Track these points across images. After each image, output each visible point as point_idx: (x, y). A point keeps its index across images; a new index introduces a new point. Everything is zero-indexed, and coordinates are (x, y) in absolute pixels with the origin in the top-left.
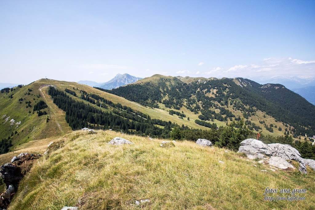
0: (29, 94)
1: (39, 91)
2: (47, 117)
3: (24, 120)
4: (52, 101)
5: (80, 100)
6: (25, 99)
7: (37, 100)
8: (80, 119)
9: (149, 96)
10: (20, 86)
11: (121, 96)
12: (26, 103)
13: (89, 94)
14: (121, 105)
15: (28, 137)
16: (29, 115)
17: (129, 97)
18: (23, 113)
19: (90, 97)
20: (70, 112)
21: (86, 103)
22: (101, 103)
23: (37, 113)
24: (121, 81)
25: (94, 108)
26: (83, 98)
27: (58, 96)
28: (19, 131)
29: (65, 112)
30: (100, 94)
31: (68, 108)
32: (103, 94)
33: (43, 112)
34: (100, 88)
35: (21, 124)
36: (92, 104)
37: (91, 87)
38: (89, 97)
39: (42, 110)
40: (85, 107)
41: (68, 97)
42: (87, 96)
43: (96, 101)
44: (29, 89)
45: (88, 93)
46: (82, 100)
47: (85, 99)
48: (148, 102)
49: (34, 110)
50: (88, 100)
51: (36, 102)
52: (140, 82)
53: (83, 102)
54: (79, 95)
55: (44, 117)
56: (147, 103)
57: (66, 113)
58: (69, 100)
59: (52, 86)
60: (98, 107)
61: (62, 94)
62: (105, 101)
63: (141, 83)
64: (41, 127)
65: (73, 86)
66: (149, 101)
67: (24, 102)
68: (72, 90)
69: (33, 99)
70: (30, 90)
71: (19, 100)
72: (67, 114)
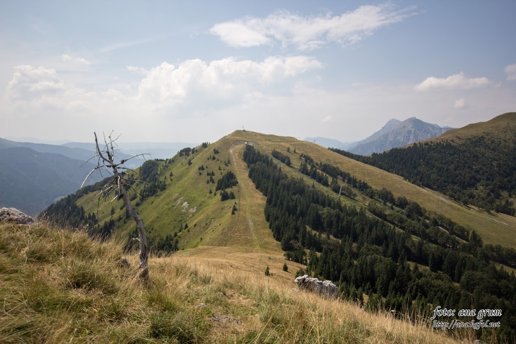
0: (214, 158)
1: (229, 155)
2: (234, 204)
3: (201, 205)
4: (247, 174)
5: (297, 175)
6: (207, 168)
7: (224, 170)
8: (291, 216)
9: (478, 177)
10: (205, 145)
11: (392, 173)
12: (208, 174)
13: (317, 164)
14: (390, 193)
15: (201, 239)
16: (209, 198)
17: (417, 175)
18: (202, 193)
19: (318, 170)
20: (274, 199)
21: (309, 181)
22: (342, 184)
23: (221, 194)
24: (399, 138)
25: (323, 195)
26: (304, 171)
27: (259, 165)
28: (191, 225)
29: (266, 198)
30: (341, 163)
31: (272, 189)
32: (347, 165)
33: (229, 193)
34: (343, 151)
35: (196, 212)
36: (322, 186)
37: (325, 149)
38: (316, 170)
39: (228, 190)
40: (306, 191)
41: (275, 167)
42: (313, 166)
43: (330, 180)
44: (214, 150)
45: (315, 161)
46: (302, 175)
47: (307, 174)
48: (475, 192)
49: (217, 189)
50: (314, 175)
51: (221, 174)
52: (449, 137)
53: (302, 180)
54: (297, 163)
55: (230, 203)
56: (471, 196)
57: (268, 200)
58: (277, 174)
59: (251, 144)
60: (335, 194)
61: (266, 161)
62: (352, 181)
63: (455, 139)
64: (223, 222)
65: (287, 145)
66: (480, 190)
67: (205, 173)
68: (285, 153)
69: (218, 168)
70: (216, 152)
71: (199, 169)
72: (269, 202)
